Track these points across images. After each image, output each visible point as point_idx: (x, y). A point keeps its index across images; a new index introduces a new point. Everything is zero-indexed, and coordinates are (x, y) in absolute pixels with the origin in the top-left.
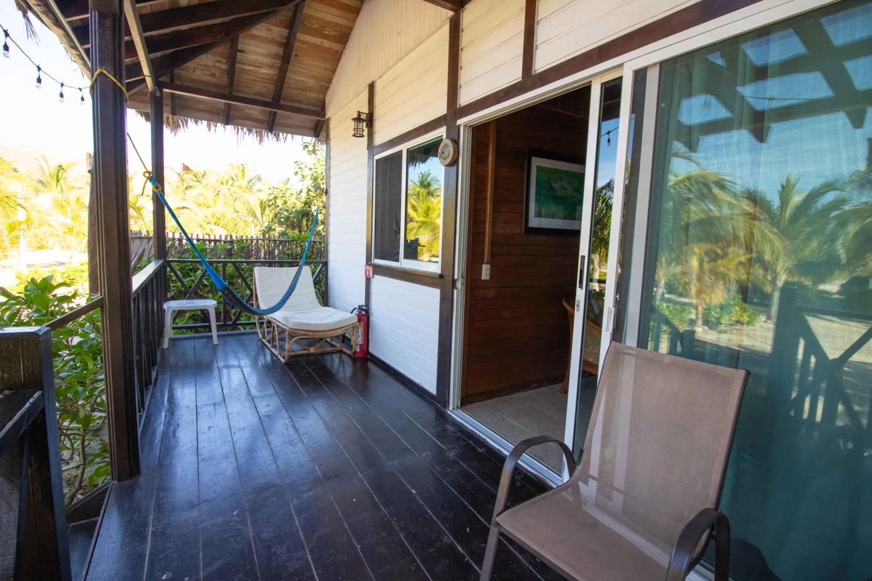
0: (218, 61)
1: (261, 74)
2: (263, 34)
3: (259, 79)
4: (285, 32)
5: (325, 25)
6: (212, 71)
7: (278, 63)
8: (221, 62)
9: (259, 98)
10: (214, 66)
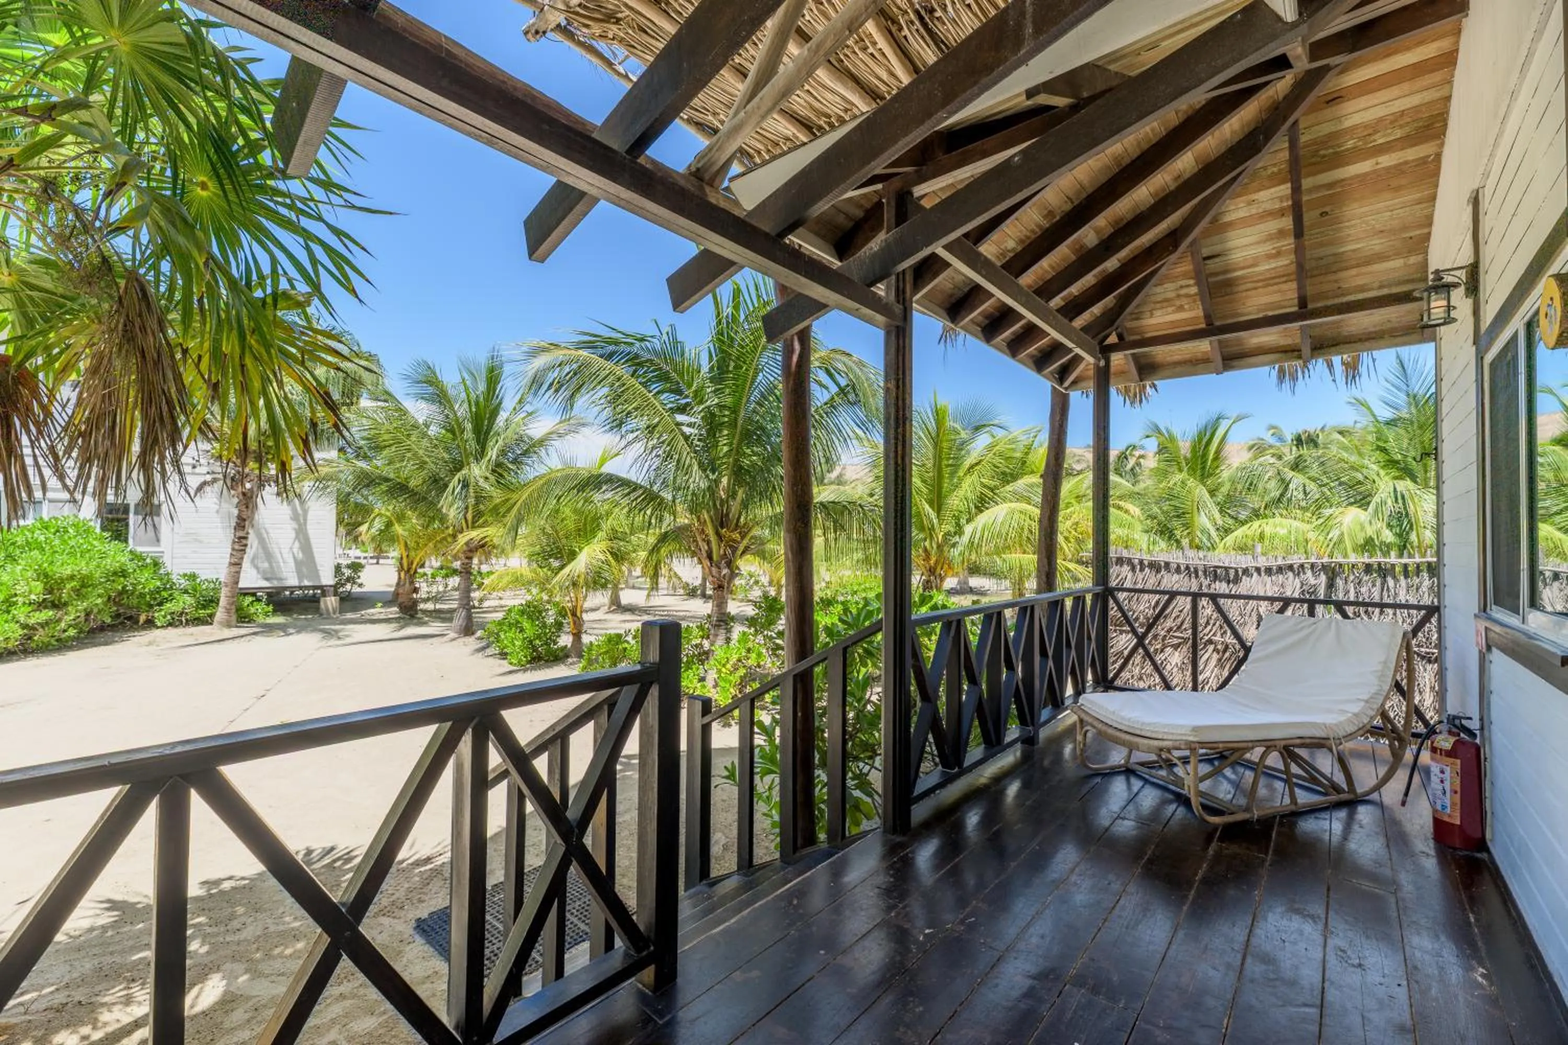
0: (1182, 287)
1: (1261, 274)
2: (1241, 214)
3: (1260, 284)
4: (1285, 189)
5: (1370, 131)
6: (1178, 303)
7: (1289, 243)
8: (1188, 286)
9: (1270, 313)
10: (1179, 296)
